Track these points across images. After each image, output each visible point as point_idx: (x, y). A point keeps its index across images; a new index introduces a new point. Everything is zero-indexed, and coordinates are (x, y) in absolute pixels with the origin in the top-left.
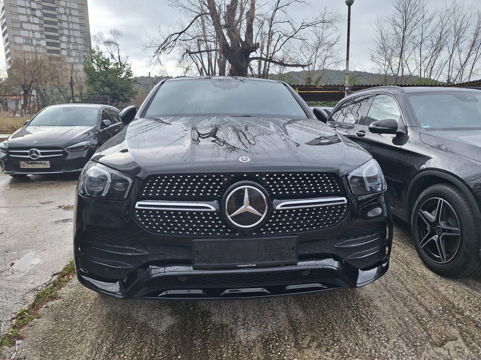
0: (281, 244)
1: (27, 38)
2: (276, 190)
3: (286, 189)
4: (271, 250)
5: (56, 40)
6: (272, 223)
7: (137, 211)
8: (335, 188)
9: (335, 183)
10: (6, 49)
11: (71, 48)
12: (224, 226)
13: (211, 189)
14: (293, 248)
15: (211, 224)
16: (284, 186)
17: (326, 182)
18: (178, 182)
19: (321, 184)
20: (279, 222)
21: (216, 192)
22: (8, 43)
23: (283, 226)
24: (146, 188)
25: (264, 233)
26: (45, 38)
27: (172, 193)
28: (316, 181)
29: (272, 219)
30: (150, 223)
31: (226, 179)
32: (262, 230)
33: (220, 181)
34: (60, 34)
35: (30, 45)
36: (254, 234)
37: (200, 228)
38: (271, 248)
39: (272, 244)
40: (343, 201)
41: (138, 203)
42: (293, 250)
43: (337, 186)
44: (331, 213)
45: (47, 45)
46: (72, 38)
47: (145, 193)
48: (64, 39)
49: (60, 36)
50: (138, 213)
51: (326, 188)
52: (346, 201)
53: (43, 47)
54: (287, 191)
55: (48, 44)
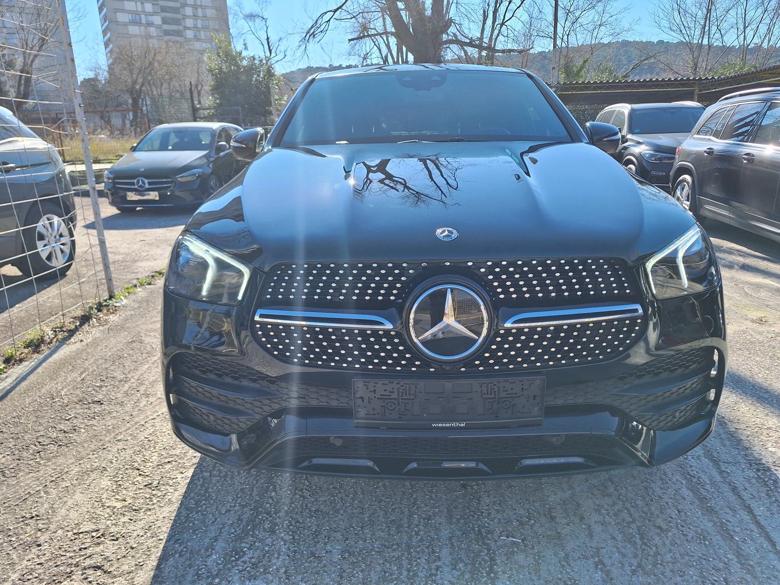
0: (512, 389)
1: (134, 12)
2: (506, 291)
3: (525, 289)
4: (493, 400)
5: (176, 14)
6: (497, 350)
7: (258, 326)
8: (621, 287)
9: (621, 276)
10: (104, 33)
11: (199, 26)
12: (407, 356)
13: (385, 289)
14: (535, 396)
15: (386, 351)
16: (521, 283)
17: (603, 273)
18: (327, 275)
19: (594, 278)
20: (510, 349)
21: (394, 295)
22: (107, 23)
23: (516, 356)
24: (272, 284)
25: (481, 368)
26: (160, 11)
27: (317, 294)
28: (584, 274)
29: (497, 343)
30: (281, 347)
31: (411, 271)
32: (477, 362)
33: (401, 275)
34: (181, 3)
35: (139, 24)
36: (463, 369)
37: (366, 357)
38: (493, 396)
39: (496, 389)
40: (636, 310)
41: (260, 311)
42: (534, 399)
43: (624, 282)
44: (610, 333)
45: (163, 23)
46: (200, 10)
47: (270, 294)
48: (189, 11)
49: (181, 7)
50: (260, 329)
51: (602, 286)
52: (641, 311)
53: (158, 27)
54: (527, 292)
55: (165, 21)
